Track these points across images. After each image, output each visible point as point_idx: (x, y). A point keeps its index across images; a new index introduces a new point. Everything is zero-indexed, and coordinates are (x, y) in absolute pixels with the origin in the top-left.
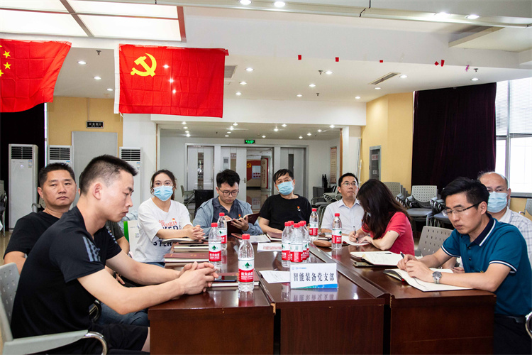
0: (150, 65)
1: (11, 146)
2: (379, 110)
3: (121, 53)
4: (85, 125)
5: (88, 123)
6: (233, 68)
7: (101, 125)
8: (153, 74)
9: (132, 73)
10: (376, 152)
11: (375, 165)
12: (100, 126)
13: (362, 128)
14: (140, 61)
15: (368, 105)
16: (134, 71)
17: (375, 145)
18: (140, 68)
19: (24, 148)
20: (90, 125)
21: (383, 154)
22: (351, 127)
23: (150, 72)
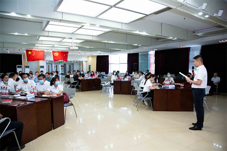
1: (17, 65)
2: (90, 58)
10: (90, 66)
11: (90, 68)
13: (87, 61)
15: (88, 57)
17: (90, 65)
21: (91, 66)
22: (85, 61)
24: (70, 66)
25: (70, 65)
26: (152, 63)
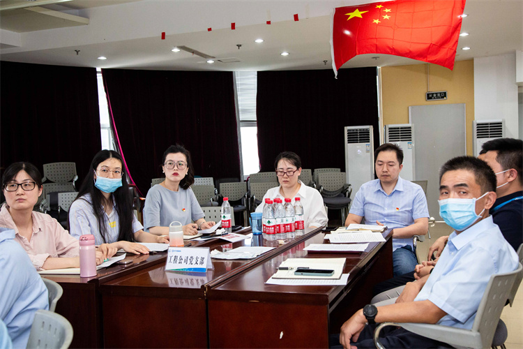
1: (347, 128)
4: (424, 97)
5: (428, 95)
7: (443, 95)
12: (443, 97)
19: (360, 130)
20: (430, 97)
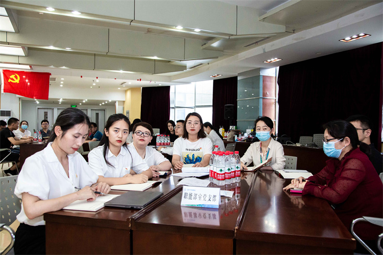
0: (17, 78)
3: (3, 73)
6: (54, 79)
8: (18, 82)
9: (9, 81)
13: (124, 102)
14: (12, 76)
16: (10, 80)
18: (12, 79)
22: (119, 101)
23: (17, 81)
24: (97, 114)
25: (97, 112)
26: (270, 104)
